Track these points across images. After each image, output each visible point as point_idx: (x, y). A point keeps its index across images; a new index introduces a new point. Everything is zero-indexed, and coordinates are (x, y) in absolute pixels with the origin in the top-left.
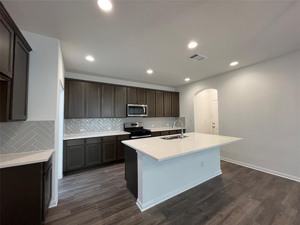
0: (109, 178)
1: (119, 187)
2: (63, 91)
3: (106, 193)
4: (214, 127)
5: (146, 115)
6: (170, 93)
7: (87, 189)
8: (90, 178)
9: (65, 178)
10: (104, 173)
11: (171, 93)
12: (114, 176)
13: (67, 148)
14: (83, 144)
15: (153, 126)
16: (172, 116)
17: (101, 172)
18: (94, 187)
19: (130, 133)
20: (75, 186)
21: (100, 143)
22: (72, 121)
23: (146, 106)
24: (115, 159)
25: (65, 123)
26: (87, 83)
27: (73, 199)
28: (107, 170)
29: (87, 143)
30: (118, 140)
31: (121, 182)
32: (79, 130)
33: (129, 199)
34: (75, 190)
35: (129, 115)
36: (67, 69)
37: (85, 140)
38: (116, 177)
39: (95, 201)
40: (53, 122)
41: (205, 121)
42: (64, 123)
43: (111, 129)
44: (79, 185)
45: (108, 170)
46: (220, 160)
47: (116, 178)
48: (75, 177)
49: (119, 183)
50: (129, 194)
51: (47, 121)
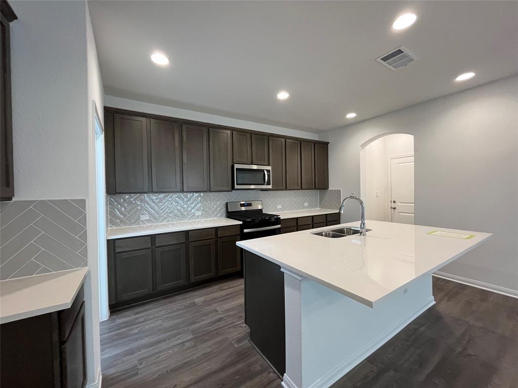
0: (206, 317)
1: (234, 340)
2: (102, 134)
3: (207, 357)
4: (395, 208)
5: (270, 187)
6: (312, 142)
7: (163, 346)
8: (167, 318)
9: (115, 319)
10: (194, 304)
11: (315, 143)
12: (217, 311)
13: (115, 257)
14: (149, 246)
15: (279, 207)
16: (317, 187)
17: (187, 302)
18: (180, 341)
19: (241, 223)
20: (136, 340)
21: (183, 243)
22: (123, 199)
23: (269, 168)
24: (212, 274)
25: (109, 203)
26: (151, 119)
27: (137, 374)
28: (199, 297)
29: (157, 245)
30: (219, 236)
31: (235, 327)
32: (139, 218)
33: (261, 372)
34: (139, 349)
35: (236, 187)
36: (107, 89)
37: (153, 237)
38: (221, 314)
39: (187, 380)
40: (82, 203)
41: (377, 196)
42: (107, 205)
43: (201, 214)
44: (147, 336)
45: (203, 299)
46: (433, 276)
47: (222, 316)
48: (136, 314)
49: (232, 330)
50: (259, 360)
51: (67, 200)
